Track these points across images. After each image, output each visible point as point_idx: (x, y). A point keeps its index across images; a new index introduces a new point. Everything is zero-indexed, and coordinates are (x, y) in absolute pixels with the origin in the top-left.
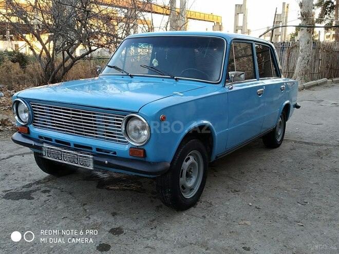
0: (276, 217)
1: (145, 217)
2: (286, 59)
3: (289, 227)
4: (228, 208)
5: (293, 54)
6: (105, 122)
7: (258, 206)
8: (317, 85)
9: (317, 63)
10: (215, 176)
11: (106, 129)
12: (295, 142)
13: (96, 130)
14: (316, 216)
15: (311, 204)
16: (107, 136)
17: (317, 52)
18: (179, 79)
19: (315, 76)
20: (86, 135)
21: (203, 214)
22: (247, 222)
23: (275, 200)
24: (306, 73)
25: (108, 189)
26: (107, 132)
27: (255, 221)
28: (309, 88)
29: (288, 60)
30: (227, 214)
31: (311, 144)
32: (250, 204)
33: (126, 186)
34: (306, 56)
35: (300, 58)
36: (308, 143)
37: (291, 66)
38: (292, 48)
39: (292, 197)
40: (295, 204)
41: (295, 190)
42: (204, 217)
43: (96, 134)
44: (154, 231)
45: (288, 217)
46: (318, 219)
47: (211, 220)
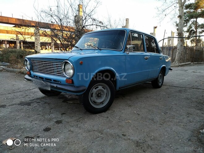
0: (147, 119)
1: (77, 116)
2: (171, 54)
3: (153, 124)
4: (122, 113)
5: (175, 51)
6: (57, 66)
7: (139, 113)
8: (186, 65)
9: (186, 55)
10: (122, 99)
11: (57, 70)
12: (169, 86)
13: (53, 71)
14: (171, 120)
15: (170, 114)
16: (58, 73)
17: (186, 51)
18: (102, 49)
19: (185, 61)
20: (50, 74)
21: (108, 116)
22: (129, 121)
23: (149, 111)
24: (180, 60)
25: (67, 103)
26: (58, 72)
27: (134, 120)
28: (182, 66)
29: (172, 54)
30: (121, 116)
31: (178, 87)
32: (135, 112)
33: (76, 102)
34: (180, 52)
35: (177, 53)
36: (176, 87)
37: (174, 57)
38: (174, 49)
39: (160, 110)
40: (160, 113)
41: (163, 107)
42: (108, 117)
43: (54, 73)
44: (78, 123)
45: (154, 120)
46: (171, 122)
47: (111, 119)
